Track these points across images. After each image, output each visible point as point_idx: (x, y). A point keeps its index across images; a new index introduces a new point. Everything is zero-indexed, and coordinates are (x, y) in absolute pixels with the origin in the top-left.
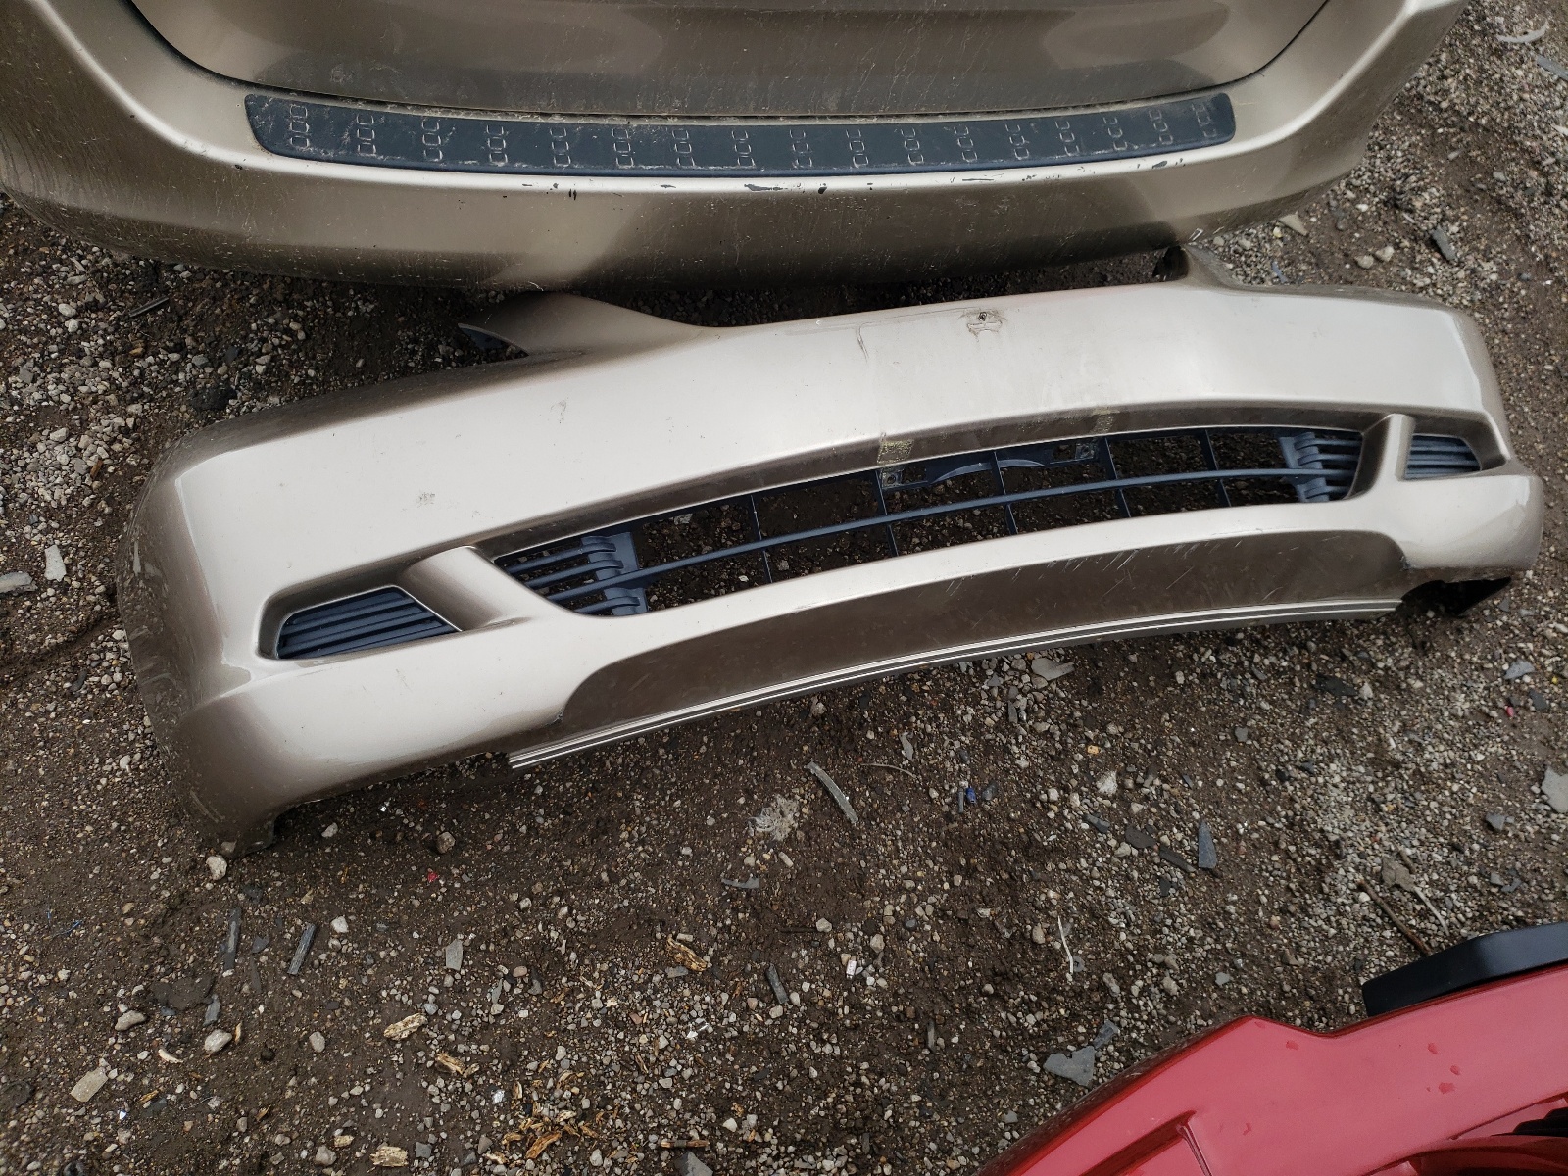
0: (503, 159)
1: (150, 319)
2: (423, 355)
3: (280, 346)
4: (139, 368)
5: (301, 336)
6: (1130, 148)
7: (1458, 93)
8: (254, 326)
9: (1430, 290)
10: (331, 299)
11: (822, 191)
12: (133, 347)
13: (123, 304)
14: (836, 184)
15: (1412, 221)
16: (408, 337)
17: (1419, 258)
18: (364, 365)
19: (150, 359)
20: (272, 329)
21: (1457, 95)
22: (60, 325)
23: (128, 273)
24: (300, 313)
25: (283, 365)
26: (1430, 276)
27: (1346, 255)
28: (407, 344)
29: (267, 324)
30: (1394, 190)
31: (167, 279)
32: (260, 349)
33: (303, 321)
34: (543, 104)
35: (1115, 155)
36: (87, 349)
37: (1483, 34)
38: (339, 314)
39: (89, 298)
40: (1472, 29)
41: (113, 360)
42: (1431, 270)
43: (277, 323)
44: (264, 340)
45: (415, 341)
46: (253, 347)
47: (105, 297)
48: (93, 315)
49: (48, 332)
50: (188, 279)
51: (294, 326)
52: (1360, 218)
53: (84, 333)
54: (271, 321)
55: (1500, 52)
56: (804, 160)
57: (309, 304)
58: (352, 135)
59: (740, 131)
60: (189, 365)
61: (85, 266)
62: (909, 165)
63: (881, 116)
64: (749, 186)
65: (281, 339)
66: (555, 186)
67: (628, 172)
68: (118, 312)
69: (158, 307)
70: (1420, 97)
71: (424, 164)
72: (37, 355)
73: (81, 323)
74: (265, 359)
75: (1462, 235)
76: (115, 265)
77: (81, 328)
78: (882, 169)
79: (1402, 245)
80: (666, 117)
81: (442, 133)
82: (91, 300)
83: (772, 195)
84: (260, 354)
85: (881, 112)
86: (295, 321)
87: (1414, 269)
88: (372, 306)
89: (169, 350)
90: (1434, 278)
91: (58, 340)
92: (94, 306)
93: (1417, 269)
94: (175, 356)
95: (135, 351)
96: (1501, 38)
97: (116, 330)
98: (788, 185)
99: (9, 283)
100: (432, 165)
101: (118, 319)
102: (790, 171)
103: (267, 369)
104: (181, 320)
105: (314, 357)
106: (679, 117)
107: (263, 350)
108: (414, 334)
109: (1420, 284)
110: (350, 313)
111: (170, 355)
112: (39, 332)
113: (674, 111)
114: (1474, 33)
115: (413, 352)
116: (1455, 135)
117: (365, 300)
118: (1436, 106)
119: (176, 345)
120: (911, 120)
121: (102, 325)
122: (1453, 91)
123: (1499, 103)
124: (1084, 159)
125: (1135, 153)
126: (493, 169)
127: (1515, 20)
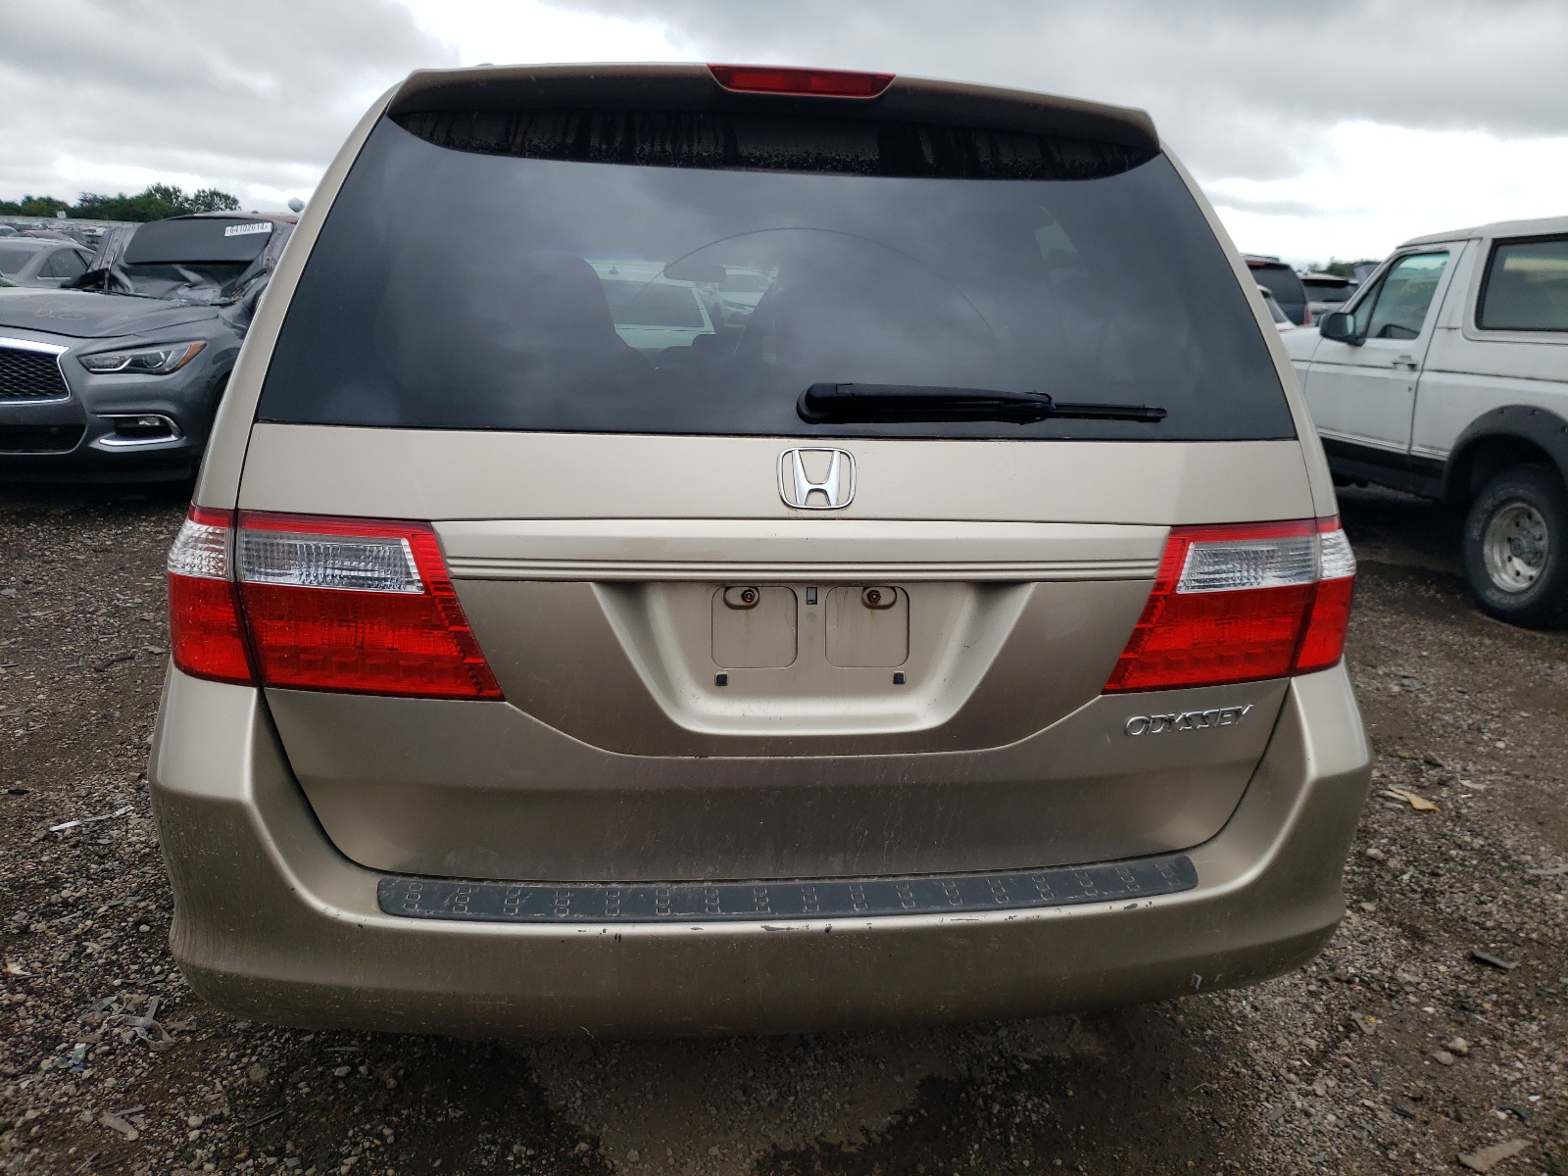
0: (565, 912)
1: (263, 1128)
2: (497, 1155)
3: (370, 1148)
4: (237, 1170)
5: (390, 1140)
6: (1099, 895)
7: (1501, 915)
8: (351, 1133)
9: (1524, 1084)
10: (426, 1108)
11: (828, 930)
12: (239, 1152)
13: (244, 1117)
14: (839, 924)
15: (1486, 1021)
16: (487, 1138)
17: (1502, 1054)
18: (442, 1164)
19: (250, 1162)
20: (366, 1134)
21: (1501, 916)
22: (184, 1135)
23: (258, 1090)
24: (395, 1119)
25: (366, 1166)
26: (1520, 1070)
27: (1423, 1053)
28: (485, 1145)
29: (363, 1130)
30: (1459, 995)
31: (288, 1095)
32: (350, 1152)
33: (396, 1127)
34: (604, 876)
35: (1086, 899)
36: (198, 1155)
37: (1512, 869)
38: (430, 1121)
39: (217, 1112)
40: (1499, 865)
41: (217, 1164)
42: (1519, 1065)
43: (372, 1129)
44: (356, 1144)
45: (494, 1142)
46: (344, 1150)
47: (231, 1110)
48: (215, 1127)
49: (172, 1141)
50: (307, 1094)
51: (387, 1132)
52: (1429, 1019)
53: (201, 1142)
54: (368, 1126)
55: (1535, 881)
56: (812, 907)
57: (405, 1112)
58: (452, 899)
59: (760, 889)
60: (283, 1167)
61: (224, 1087)
62: (903, 908)
63: (880, 876)
64: (765, 927)
65: (372, 1142)
66: (604, 931)
67: (665, 918)
68: (237, 1124)
69: (272, 1119)
70: (1464, 919)
71: (503, 917)
72: (154, 1161)
73: (202, 1134)
74: (352, 1160)
75: (1544, 1033)
76: (249, 1083)
77: (200, 1137)
78: (878, 912)
79: (1482, 1043)
80: (702, 882)
81: (521, 897)
82: (218, 1113)
83: (784, 934)
84: (349, 1155)
85: (879, 873)
86: (389, 1127)
87: (1501, 1065)
88: (461, 1113)
89: (269, 1154)
90: (1525, 1072)
91: (177, 1148)
92: (219, 1119)
93: (1504, 1064)
94: (272, 1160)
95: (239, 1156)
96: (1532, 871)
97: (229, 1139)
98: (797, 925)
99: (156, 1102)
100: (509, 918)
101: (235, 1129)
102: (800, 915)
103: (351, 1170)
104: (288, 1129)
105: (397, 1158)
106: (713, 881)
107: (353, 1153)
108: (493, 1136)
109: (1511, 1078)
110: (439, 1120)
111: (268, 1159)
112: (164, 1141)
113: (709, 876)
114: (1503, 869)
115: (490, 1152)
116: (1510, 948)
117: (456, 1107)
118: (1482, 926)
119: (276, 1149)
120: (907, 879)
121: (219, 1135)
122: (1495, 913)
123: (1546, 922)
124: (1060, 902)
125: (1104, 898)
126: (557, 919)
127: (1543, 857)
